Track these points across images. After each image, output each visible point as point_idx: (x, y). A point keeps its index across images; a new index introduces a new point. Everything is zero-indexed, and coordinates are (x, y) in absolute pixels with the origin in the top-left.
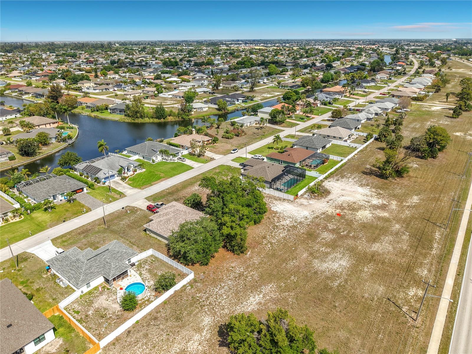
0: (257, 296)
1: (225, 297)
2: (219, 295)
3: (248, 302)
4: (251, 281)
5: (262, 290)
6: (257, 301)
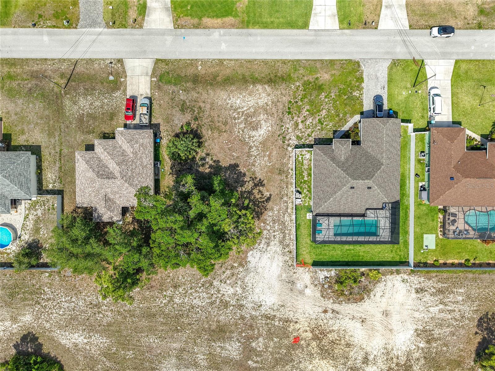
0: (82, 338)
1: (61, 313)
2: (59, 306)
3: (70, 335)
4: (97, 319)
5: (93, 337)
6: (77, 341)
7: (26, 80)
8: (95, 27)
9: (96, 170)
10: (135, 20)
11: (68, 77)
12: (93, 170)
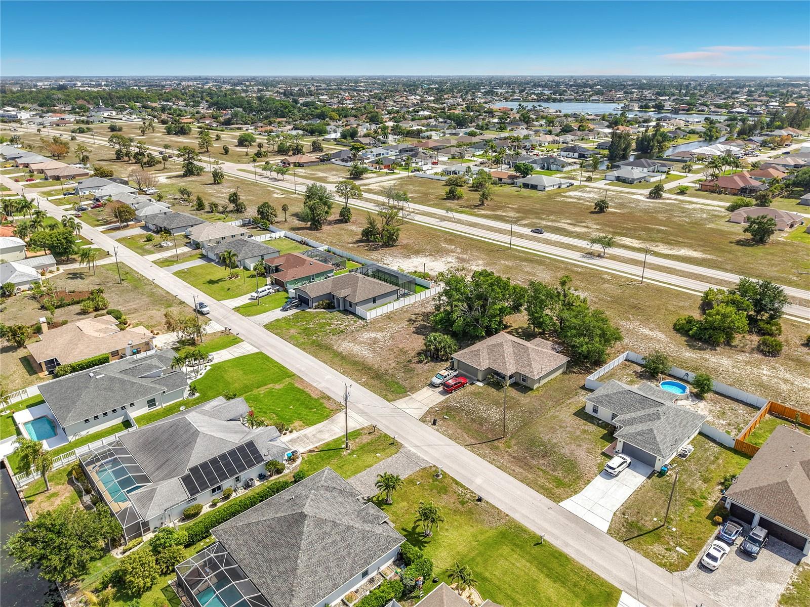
0: (642, 331)
7: (542, 470)
8: (414, 454)
9: (525, 355)
10: (369, 433)
11: (489, 443)
12: (529, 355)
